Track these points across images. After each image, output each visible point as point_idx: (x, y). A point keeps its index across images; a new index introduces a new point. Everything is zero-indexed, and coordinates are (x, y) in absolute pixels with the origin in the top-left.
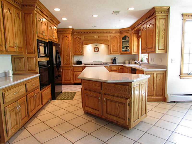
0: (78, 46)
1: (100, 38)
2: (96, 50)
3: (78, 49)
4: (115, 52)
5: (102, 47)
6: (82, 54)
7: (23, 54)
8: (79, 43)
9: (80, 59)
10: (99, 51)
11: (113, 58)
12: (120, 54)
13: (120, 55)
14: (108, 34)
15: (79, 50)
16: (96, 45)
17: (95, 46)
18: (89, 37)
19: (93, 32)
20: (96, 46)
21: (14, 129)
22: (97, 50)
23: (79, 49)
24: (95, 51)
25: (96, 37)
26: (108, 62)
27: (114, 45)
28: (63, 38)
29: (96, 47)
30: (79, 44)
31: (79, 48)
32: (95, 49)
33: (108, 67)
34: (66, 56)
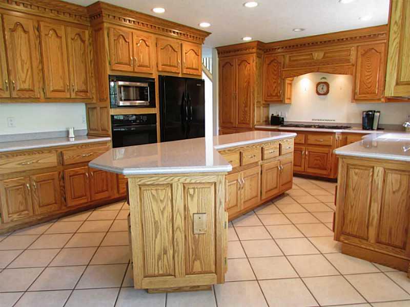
0: (274, 81)
1: (327, 57)
2: (322, 89)
3: (274, 88)
4: (368, 93)
5: (340, 83)
6: (281, 101)
7: (94, 101)
8: (275, 75)
9: (281, 113)
10: (329, 94)
11: (364, 112)
12: (386, 102)
13: (386, 104)
14: (351, 45)
15: (276, 91)
16: (323, 78)
17: (321, 79)
18: (302, 57)
19: (311, 44)
20: (323, 80)
21: (18, 215)
22: (325, 89)
23: (276, 87)
24: (318, 93)
25: (318, 55)
26: (352, 122)
27: (368, 75)
28: (239, 65)
29: (322, 83)
30: (275, 77)
31: (275, 85)
32: (318, 87)
33: (336, 136)
34: (244, 105)
